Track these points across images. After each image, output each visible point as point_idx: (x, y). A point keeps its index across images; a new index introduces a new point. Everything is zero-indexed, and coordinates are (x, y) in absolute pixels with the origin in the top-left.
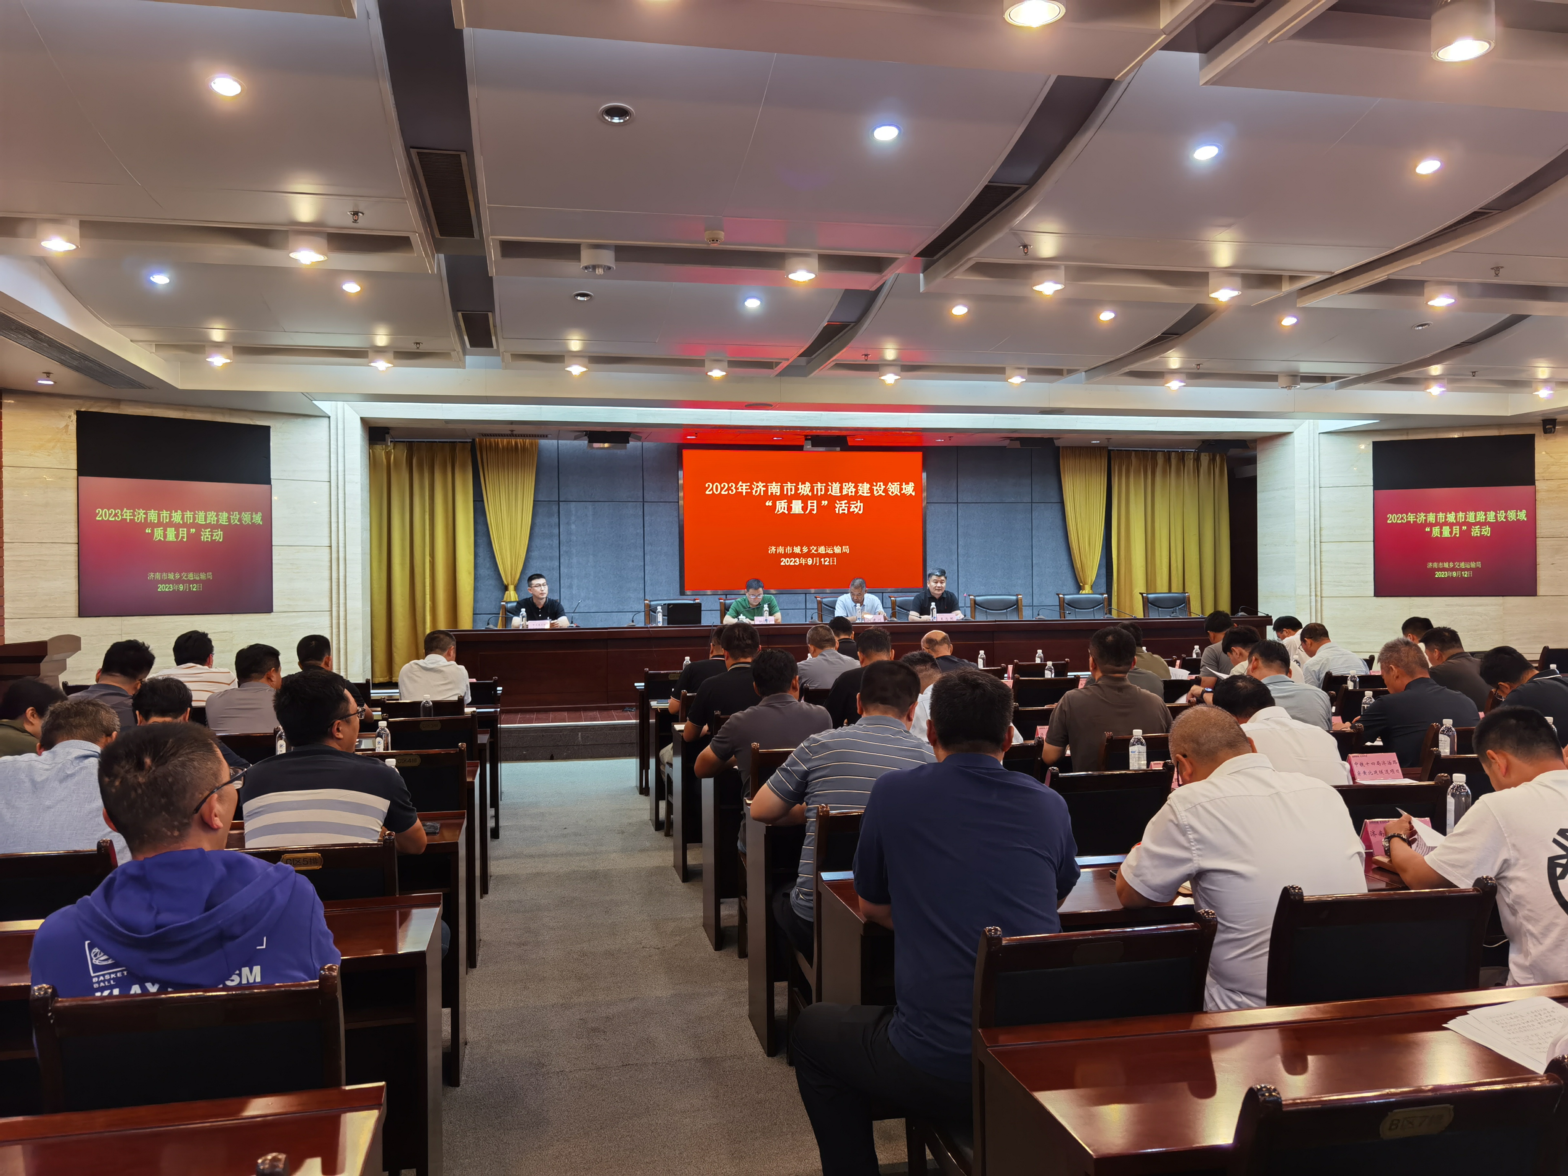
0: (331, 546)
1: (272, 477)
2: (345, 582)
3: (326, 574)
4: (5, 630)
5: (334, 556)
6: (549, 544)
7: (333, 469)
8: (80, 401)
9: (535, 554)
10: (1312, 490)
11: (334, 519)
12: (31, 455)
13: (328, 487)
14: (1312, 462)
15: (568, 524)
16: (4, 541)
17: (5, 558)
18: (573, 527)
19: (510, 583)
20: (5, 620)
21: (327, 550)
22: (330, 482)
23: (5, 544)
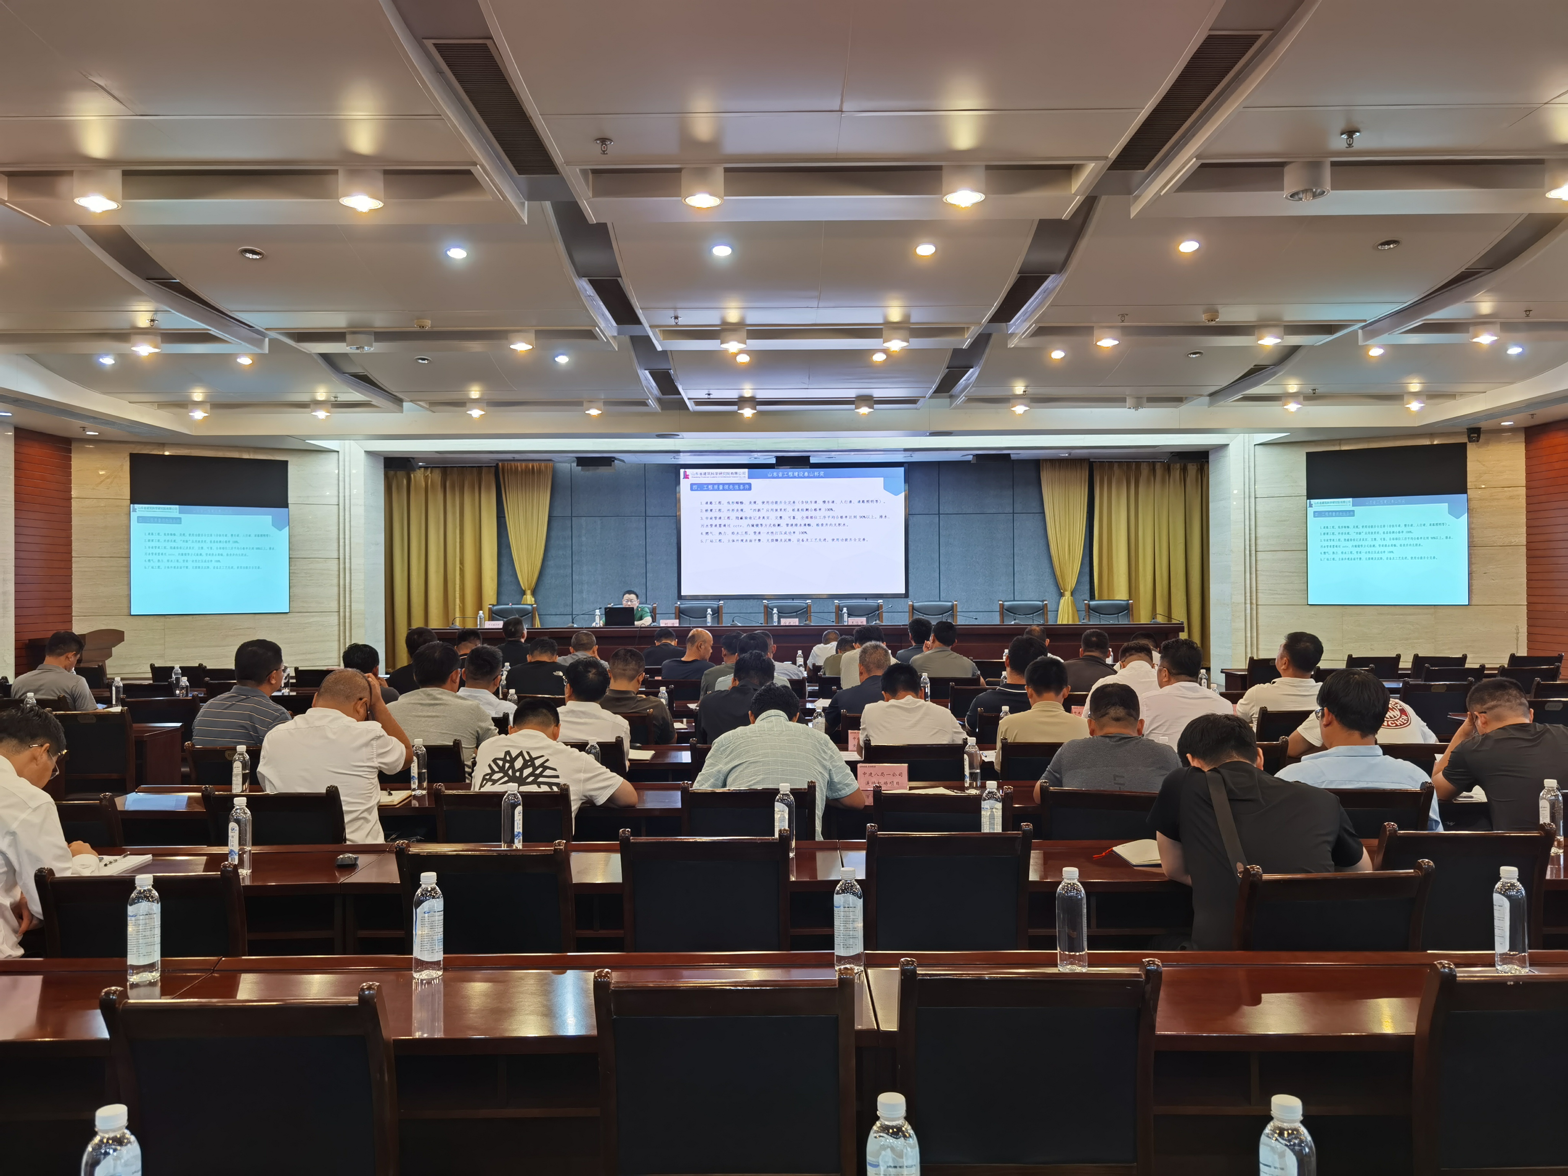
0: (339, 558)
1: (289, 502)
2: (350, 588)
3: (335, 581)
4: (73, 625)
5: (342, 566)
6: (563, 554)
7: (341, 495)
8: (133, 446)
9: (551, 563)
10: (1247, 500)
11: (341, 536)
12: (94, 489)
13: (337, 509)
14: (1247, 473)
15: (580, 536)
16: (73, 556)
17: (73, 569)
18: (584, 539)
19: (527, 589)
20: (73, 618)
21: (336, 561)
22: (338, 505)
23: (73, 559)
